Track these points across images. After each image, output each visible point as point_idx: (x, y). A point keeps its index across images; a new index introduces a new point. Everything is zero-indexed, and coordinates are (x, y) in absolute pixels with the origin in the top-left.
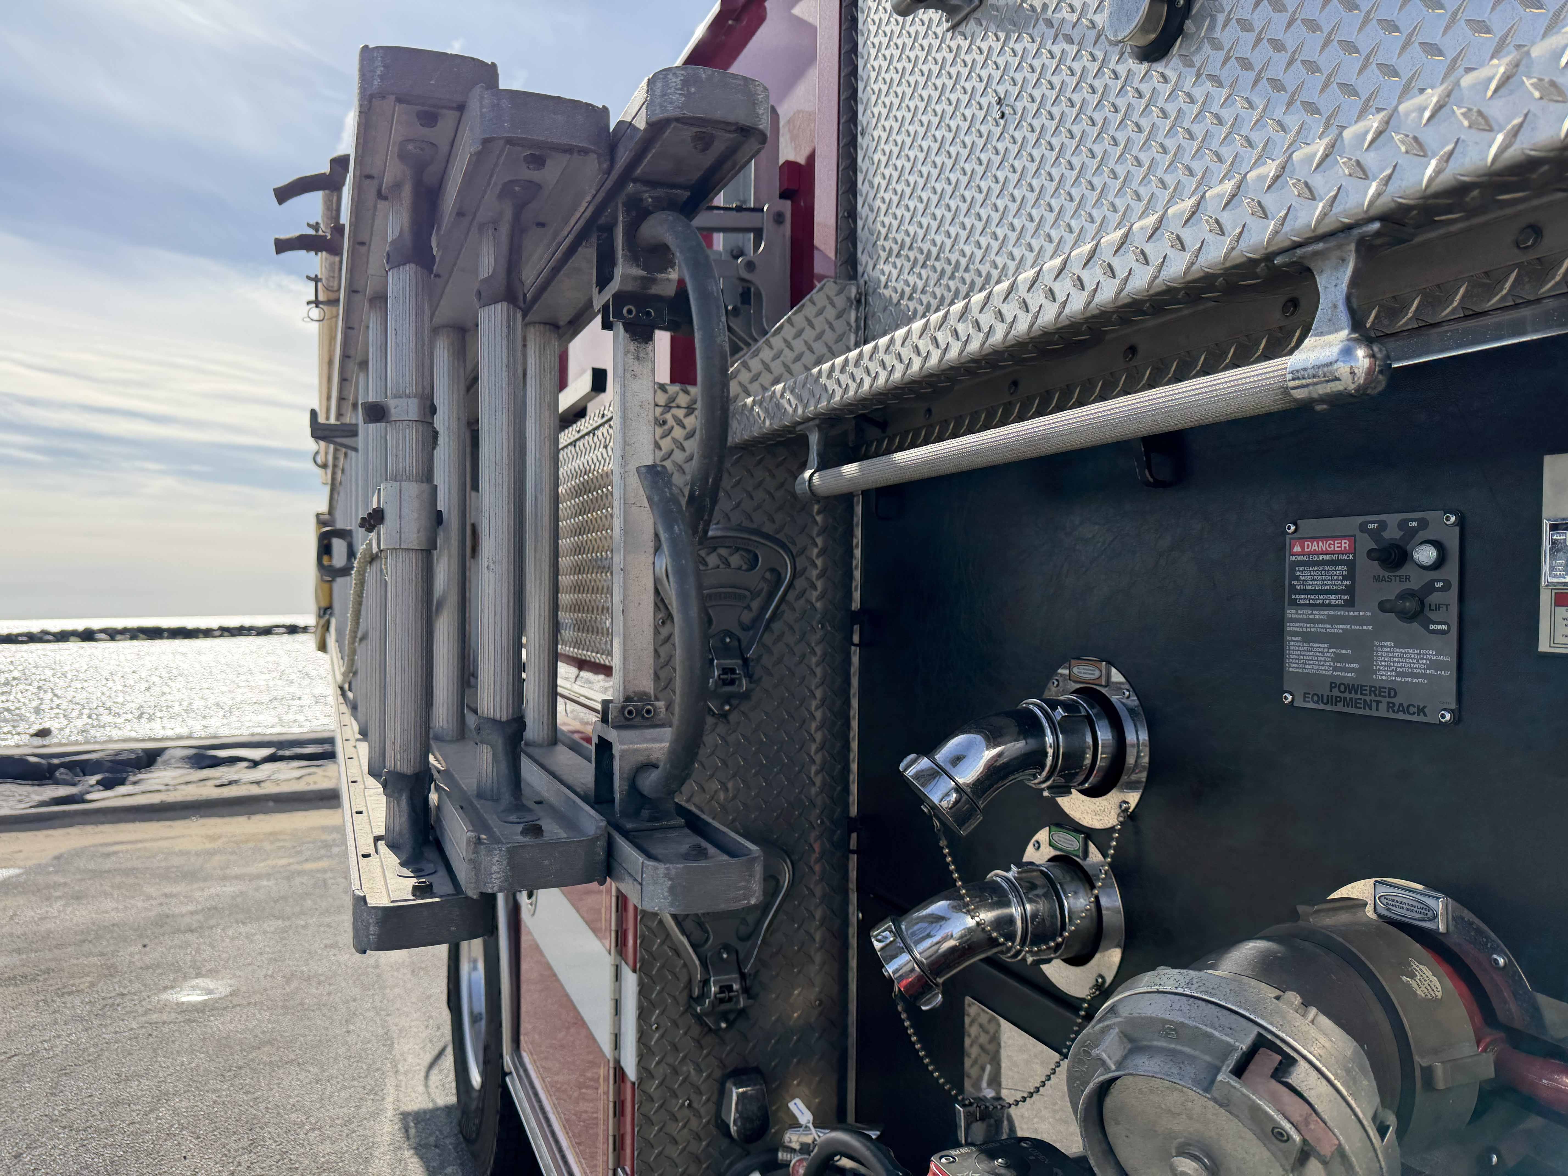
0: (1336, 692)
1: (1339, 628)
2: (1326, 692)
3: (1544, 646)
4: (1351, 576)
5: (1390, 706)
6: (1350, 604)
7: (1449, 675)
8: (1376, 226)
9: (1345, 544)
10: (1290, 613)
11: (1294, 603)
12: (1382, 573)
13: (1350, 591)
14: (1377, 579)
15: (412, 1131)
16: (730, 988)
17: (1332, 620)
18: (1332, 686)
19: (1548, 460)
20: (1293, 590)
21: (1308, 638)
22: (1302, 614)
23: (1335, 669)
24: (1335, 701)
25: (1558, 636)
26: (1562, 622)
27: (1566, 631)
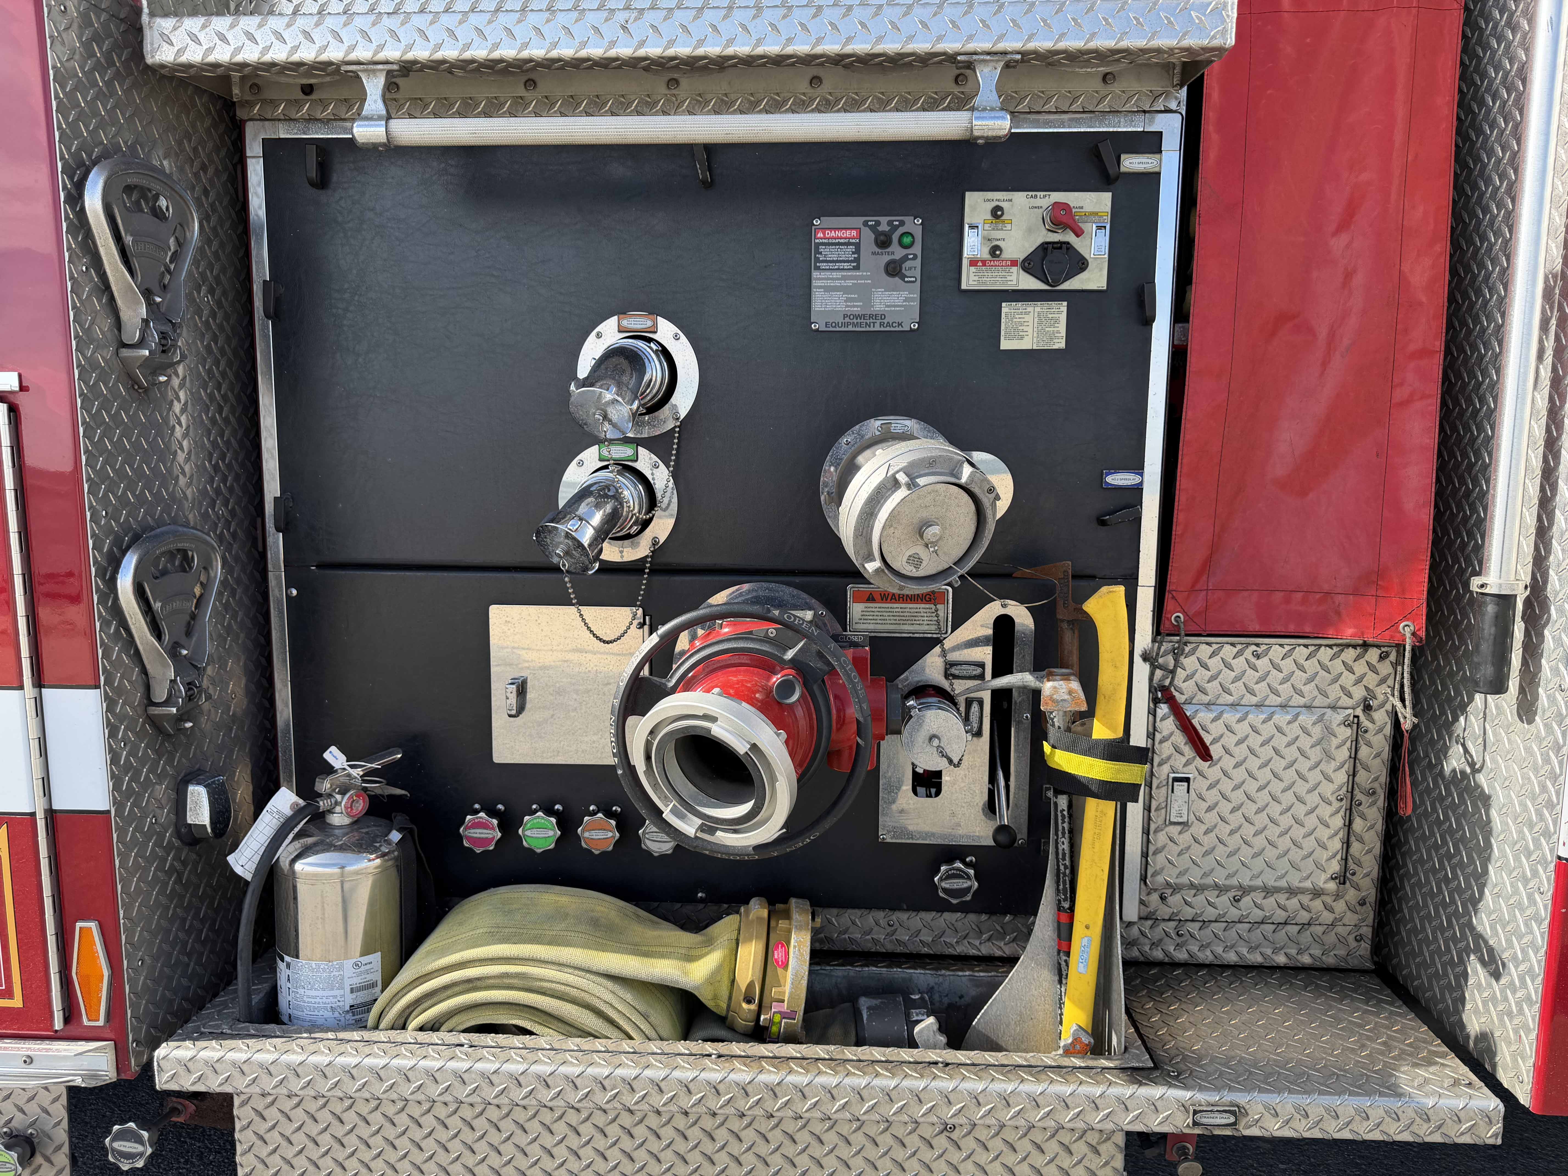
0: (847, 320)
1: (849, 283)
2: (841, 320)
3: (964, 286)
4: (858, 251)
5: (882, 324)
6: (857, 268)
7: (916, 304)
8: (1019, 57)
9: (854, 233)
10: (815, 274)
11: (818, 268)
12: (877, 250)
13: (857, 260)
14: (874, 253)
17: (844, 278)
18: (845, 316)
19: (968, 194)
20: (817, 260)
21: (828, 289)
22: (823, 275)
23: (847, 306)
24: (848, 324)
25: (970, 279)
26: (972, 275)
27: (976, 278)
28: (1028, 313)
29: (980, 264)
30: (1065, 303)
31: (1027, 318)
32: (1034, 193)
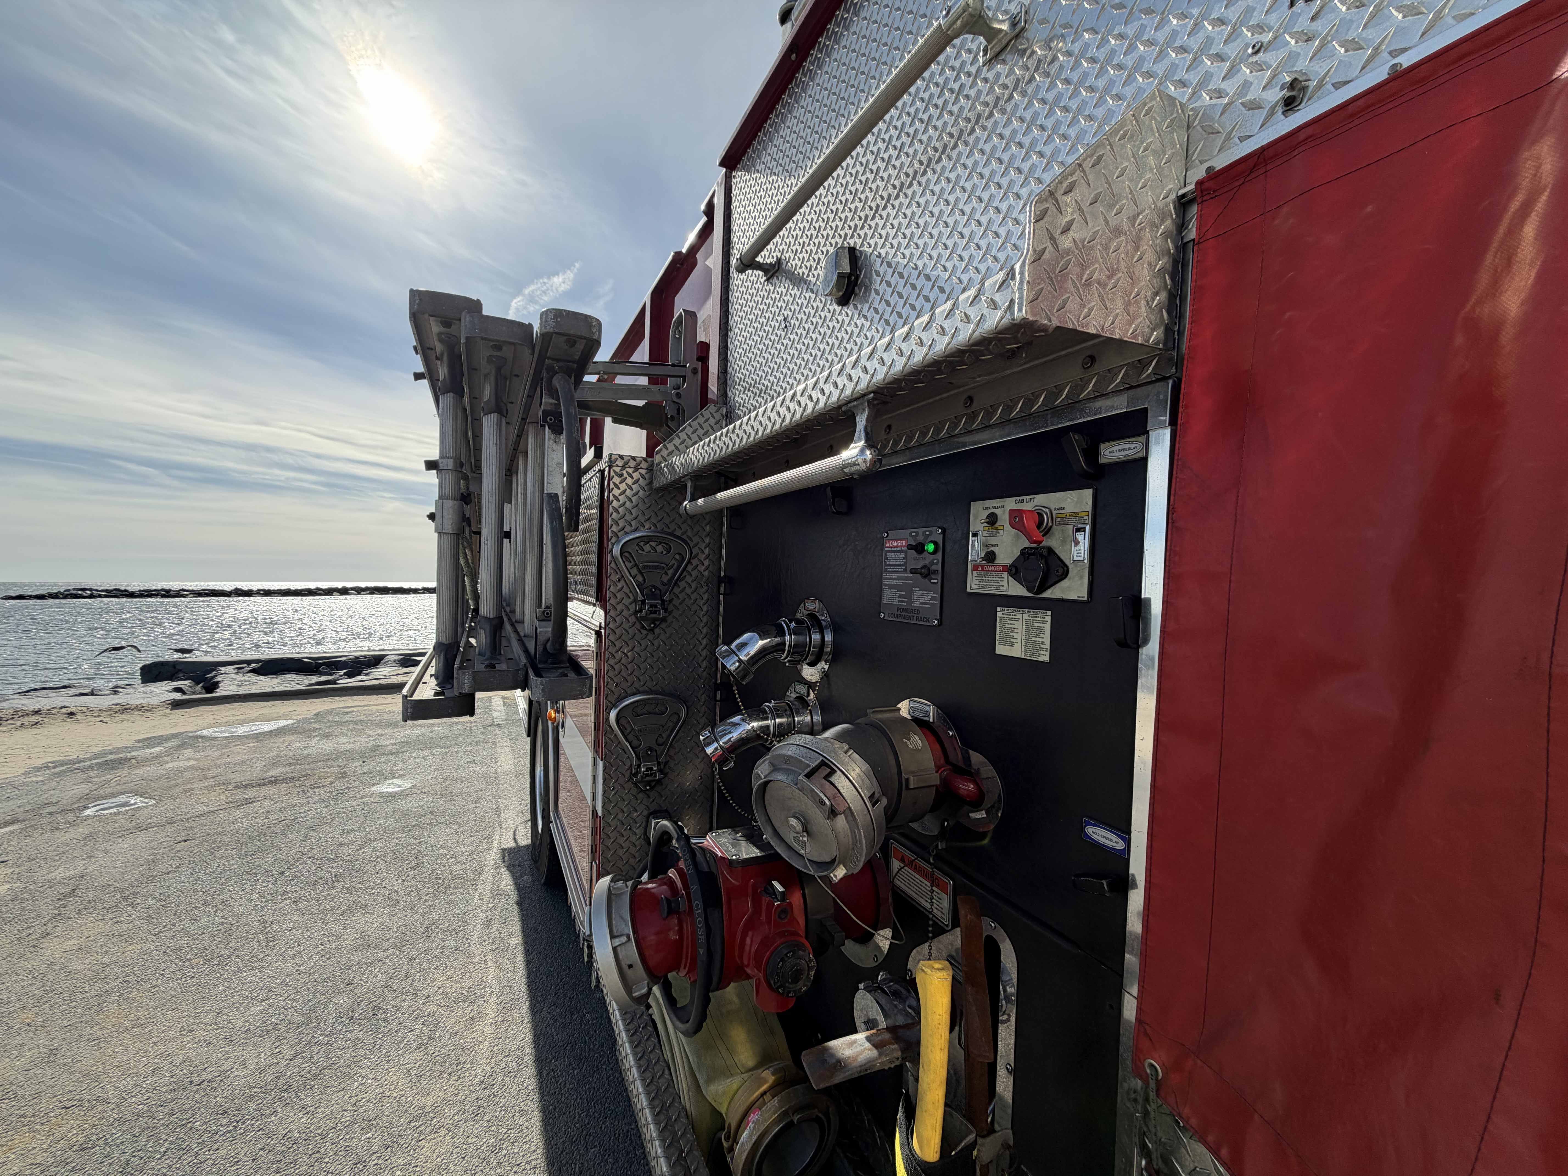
0: (900, 612)
1: (901, 582)
2: (895, 612)
3: (968, 590)
4: (905, 557)
5: (917, 619)
6: (905, 571)
7: (937, 602)
8: (872, 395)
9: (904, 543)
10: (884, 575)
11: (886, 571)
12: (916, 556)
13: (905, 564)
14: (914, 559)
15: (507, 858)
16: (651, 769)
17: (899, 578)
18: (898, 609)
19: (972, 504)
20: (886, 564)
21: (890, 587)
22: (888, 575)
23: (900, 601)
24: (898, 616)
25: (973, 584)
26: (974, 579)
27: (977, 582)
28: (1017, 620)
29: (980, 569)
30: (1049, 613)
31: (1017, 625)
32: (1021, 498)
